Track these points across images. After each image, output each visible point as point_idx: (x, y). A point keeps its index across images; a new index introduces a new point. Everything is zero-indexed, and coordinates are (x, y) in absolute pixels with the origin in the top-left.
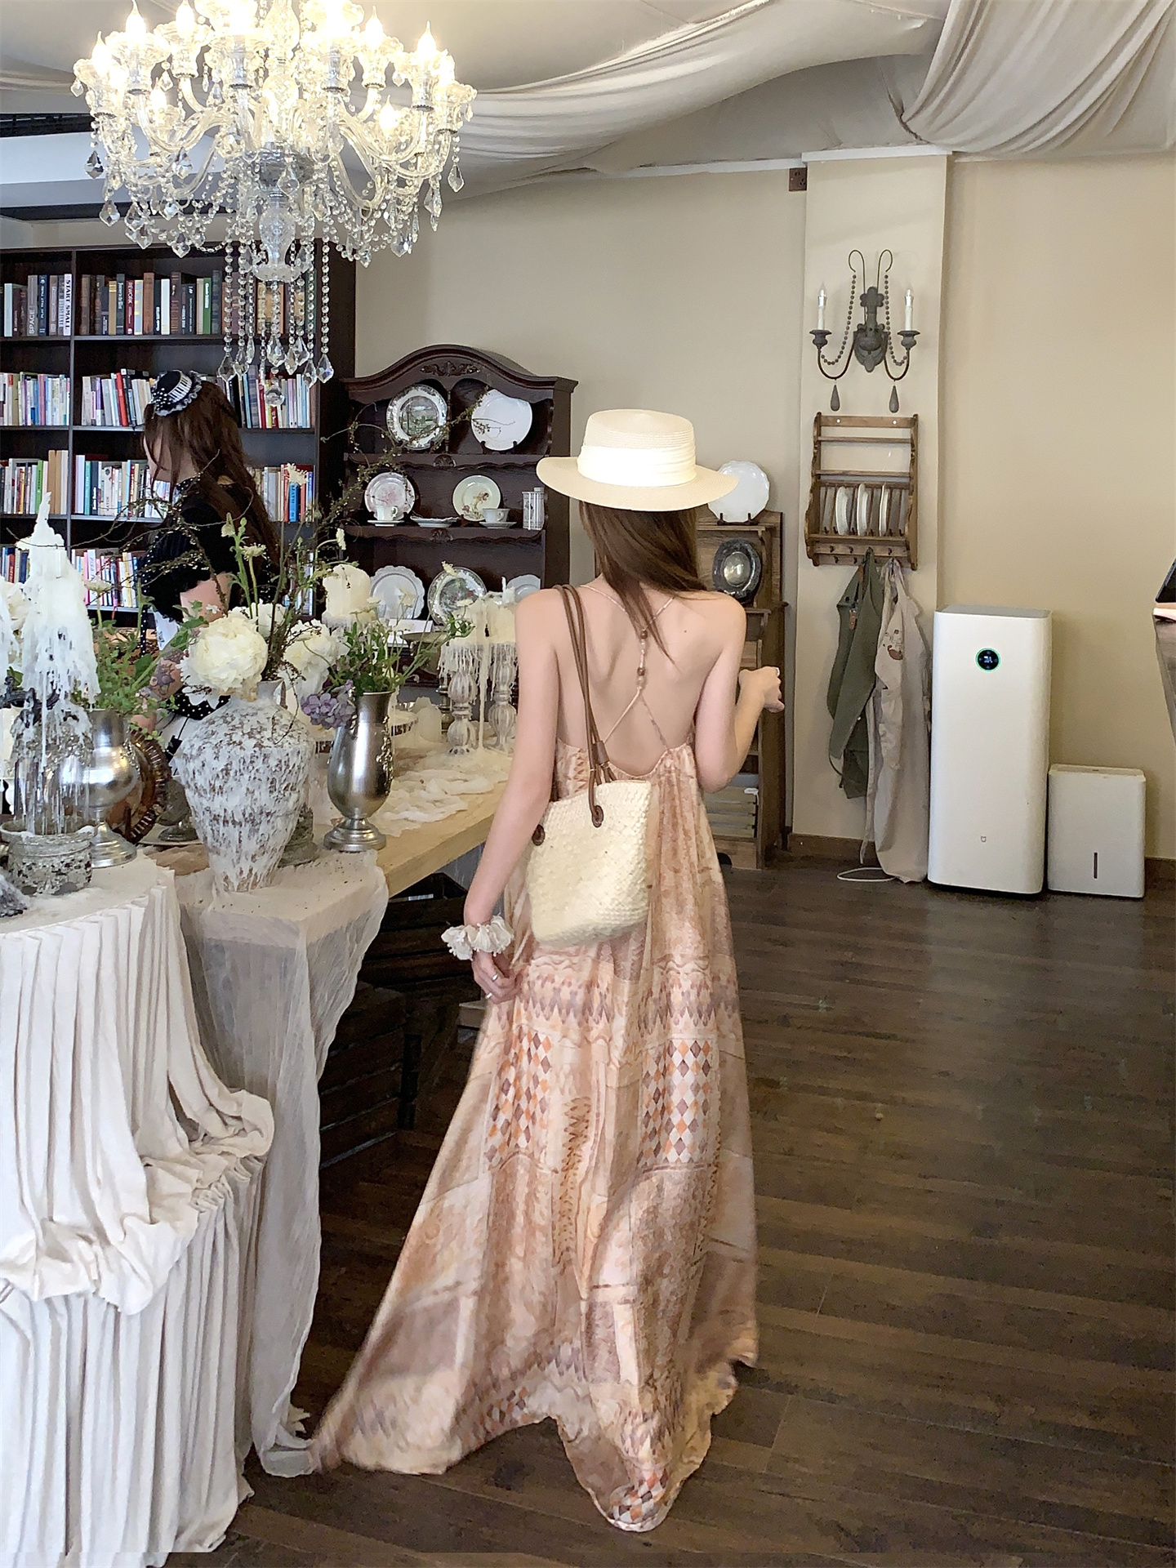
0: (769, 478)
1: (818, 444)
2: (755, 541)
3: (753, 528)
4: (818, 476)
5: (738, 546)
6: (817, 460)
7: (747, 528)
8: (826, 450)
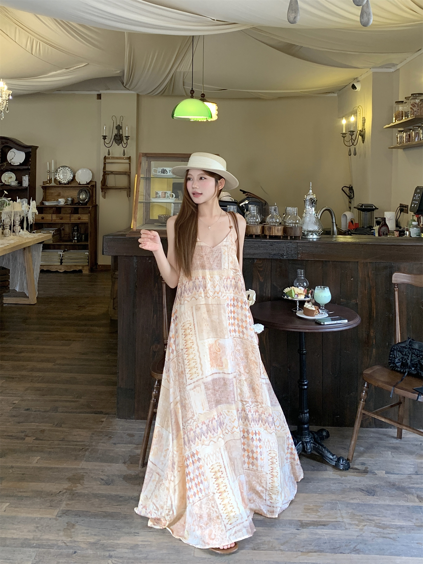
0: (92, 172)
1: (105, 164)
2: (88, 189)
3: (87, 185)
4: (105, 172)
5: (84, 190)
6: (104, 168)
7: (86, 185)
8: (107, 165)
